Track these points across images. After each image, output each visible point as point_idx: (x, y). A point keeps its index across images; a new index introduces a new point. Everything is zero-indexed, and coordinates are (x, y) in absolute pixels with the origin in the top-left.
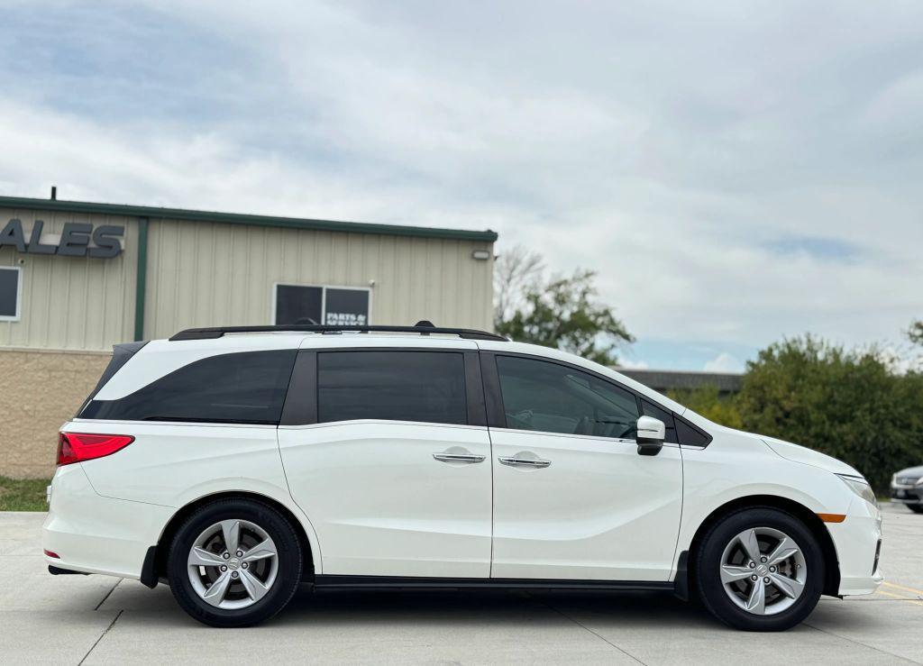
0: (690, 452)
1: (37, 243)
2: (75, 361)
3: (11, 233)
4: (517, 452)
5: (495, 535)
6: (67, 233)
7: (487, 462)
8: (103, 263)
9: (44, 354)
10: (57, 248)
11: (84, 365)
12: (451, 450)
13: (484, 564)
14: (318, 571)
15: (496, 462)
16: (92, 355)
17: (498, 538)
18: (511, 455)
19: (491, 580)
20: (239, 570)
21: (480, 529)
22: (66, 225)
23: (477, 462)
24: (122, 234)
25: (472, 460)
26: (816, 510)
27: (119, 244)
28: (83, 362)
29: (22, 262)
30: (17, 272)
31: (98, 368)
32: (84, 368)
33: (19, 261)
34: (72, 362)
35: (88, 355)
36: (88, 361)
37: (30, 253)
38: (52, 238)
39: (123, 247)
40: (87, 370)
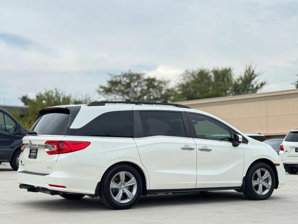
4: (203, 146)
7: (195, 150)
12: (185, 146)
13: (194, 184)
14: (148, 189)
15: (198, 150)
17: (199, 175)
18: (201, 147)
19: (195, 189)
20: (125, 189)
21: (193, 172)
23: (192, 150)
25: (191, 149)
26: (274, 163)
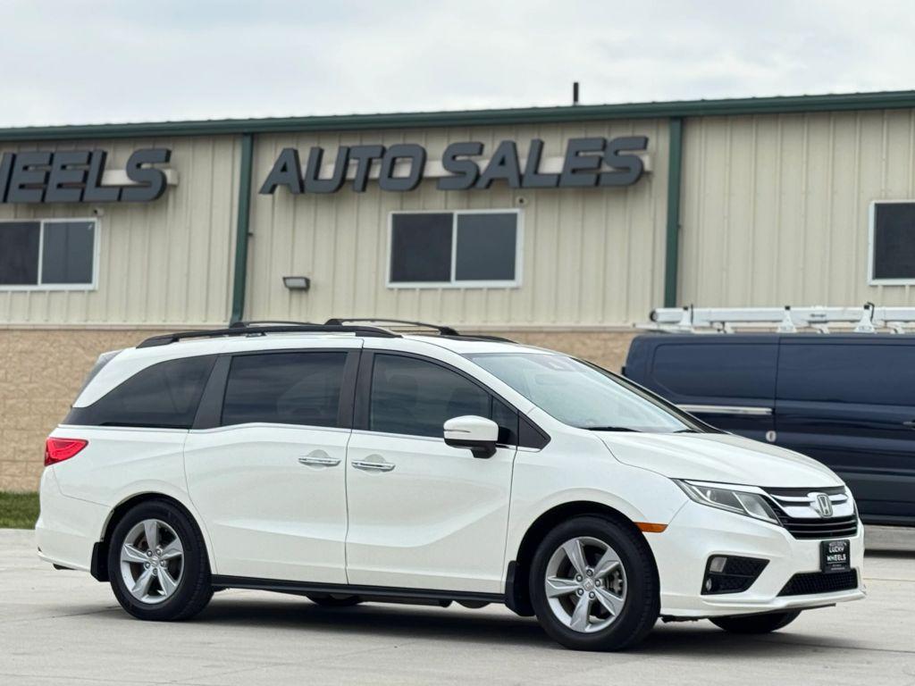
0: (525, 455)
1: (536, 172)
2: (588, 341)
3: (502, 162)
4: (368, 455)
5: (348, 541)
6: (573, 152)
7: (342, 465)
8: (626, 192)
9: (548, 333)
10: (559, 176)
11: (598, 348)
13: (339, 569)
15: (349, 465)
16: (610, 332)
17: (351, 543)
18: (363, 459)
19: (349, 587)
20: (158, 567)
22: (571, 142)
23: (333, 466)
24: (645, 147)
25: (329, 463)
26: (634, 518)
27: (642, 164)
28: (597, 343)
29: (521, 201)
30: (514, 216)
31: (616, 351)
32: (600, 352)
33: (518, 199)
34: (584, 344)
35: (605, 332)
36: (605, 340)
37: (527, 188)
38: (553, 164)
39: (647, 167)
40: (603, 355)
